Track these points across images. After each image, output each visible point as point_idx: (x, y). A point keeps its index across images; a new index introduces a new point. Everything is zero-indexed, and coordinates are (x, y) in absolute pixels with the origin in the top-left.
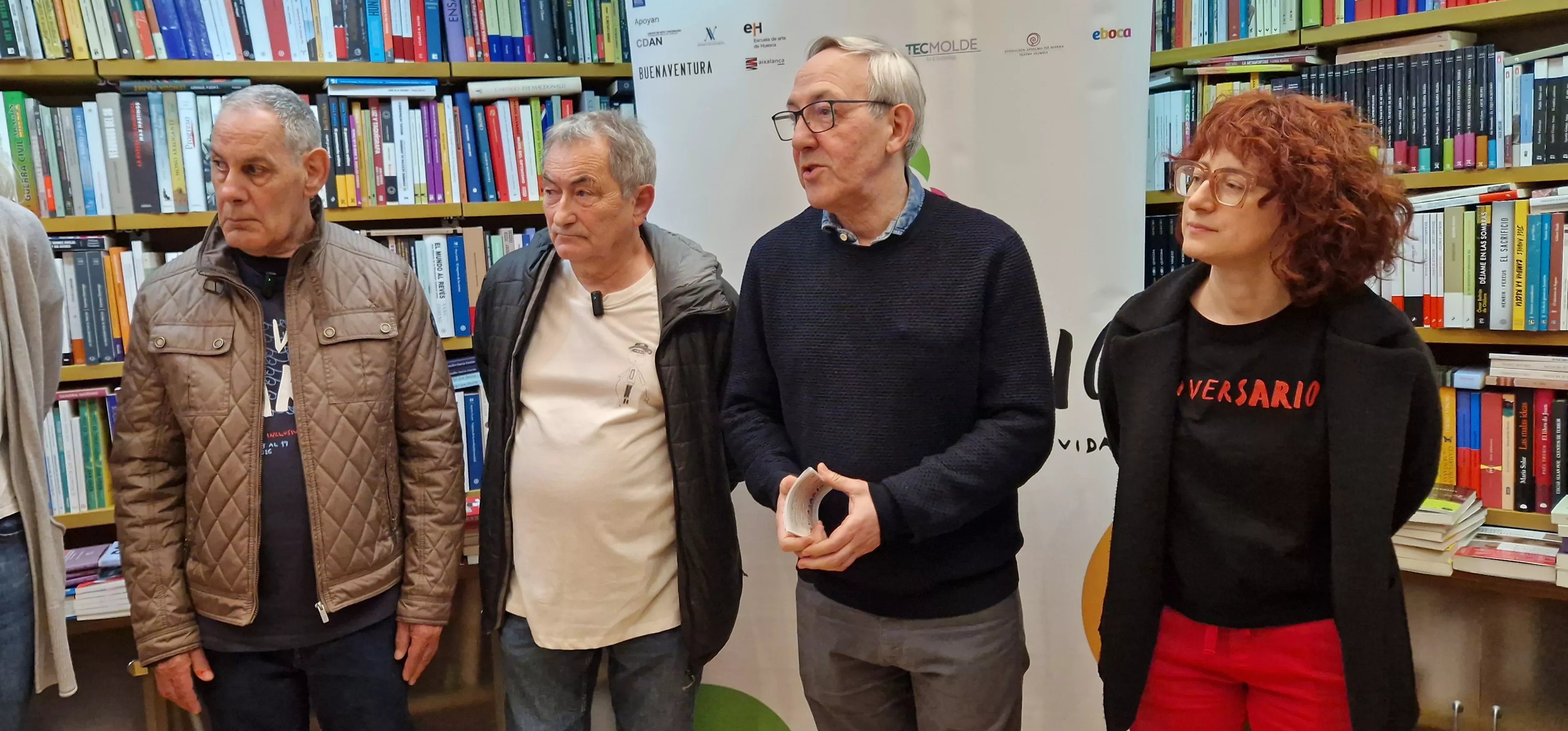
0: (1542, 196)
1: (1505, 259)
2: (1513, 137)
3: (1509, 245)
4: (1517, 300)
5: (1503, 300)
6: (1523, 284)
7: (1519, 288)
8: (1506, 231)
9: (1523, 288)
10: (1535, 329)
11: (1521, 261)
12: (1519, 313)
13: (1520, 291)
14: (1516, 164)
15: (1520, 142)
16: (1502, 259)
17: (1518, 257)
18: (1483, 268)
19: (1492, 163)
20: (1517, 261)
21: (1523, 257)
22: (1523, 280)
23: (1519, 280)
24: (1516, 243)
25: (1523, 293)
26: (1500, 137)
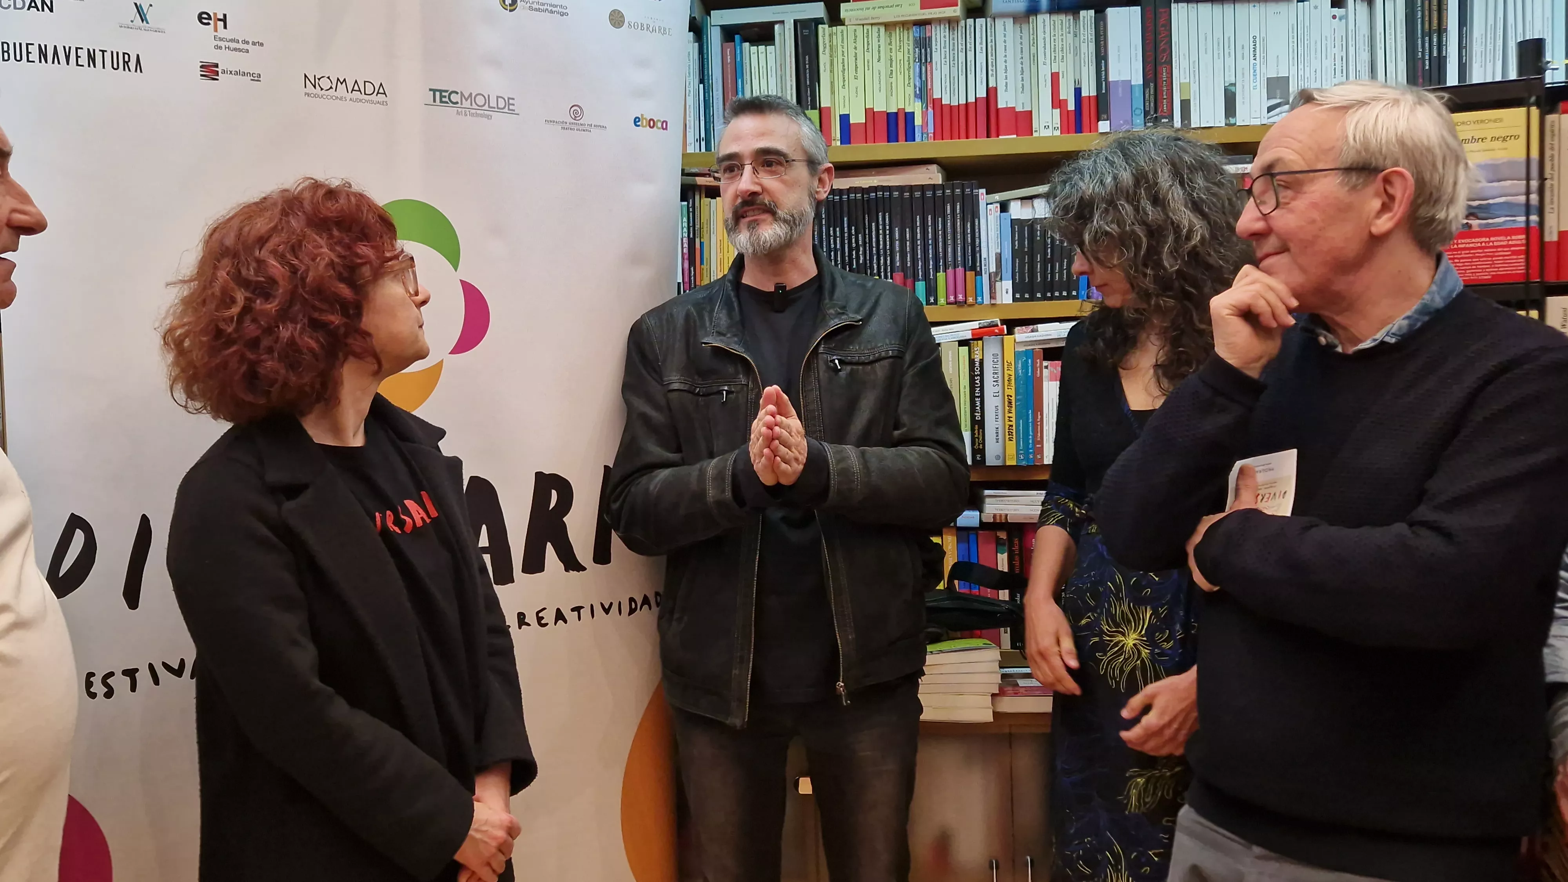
0: (1026, 333)
1: (997, 394)
2: (996, 274)
3: (1000, 379)
4: (1009, 435)
5: (997, 436)
6: (1013, 419)
7: (1010, 423)
8: (997, 366)
9: (1013, 423)
10: (1024, 463)
11: (1011, 396)
12: (1011, 447)
13: (1012, 426)
14: (998, 302)
15: (1001, 279)
16: (995, 395)
17: (1007, 392)
18: (978, 404)
19: (979, 299)
20: (1008, 396)
21: (1012, 392)
22: (1013, 415)
23: (1010, 415)
24: (1006, 378)
25: (1014, 428)
26: (985, 274)
